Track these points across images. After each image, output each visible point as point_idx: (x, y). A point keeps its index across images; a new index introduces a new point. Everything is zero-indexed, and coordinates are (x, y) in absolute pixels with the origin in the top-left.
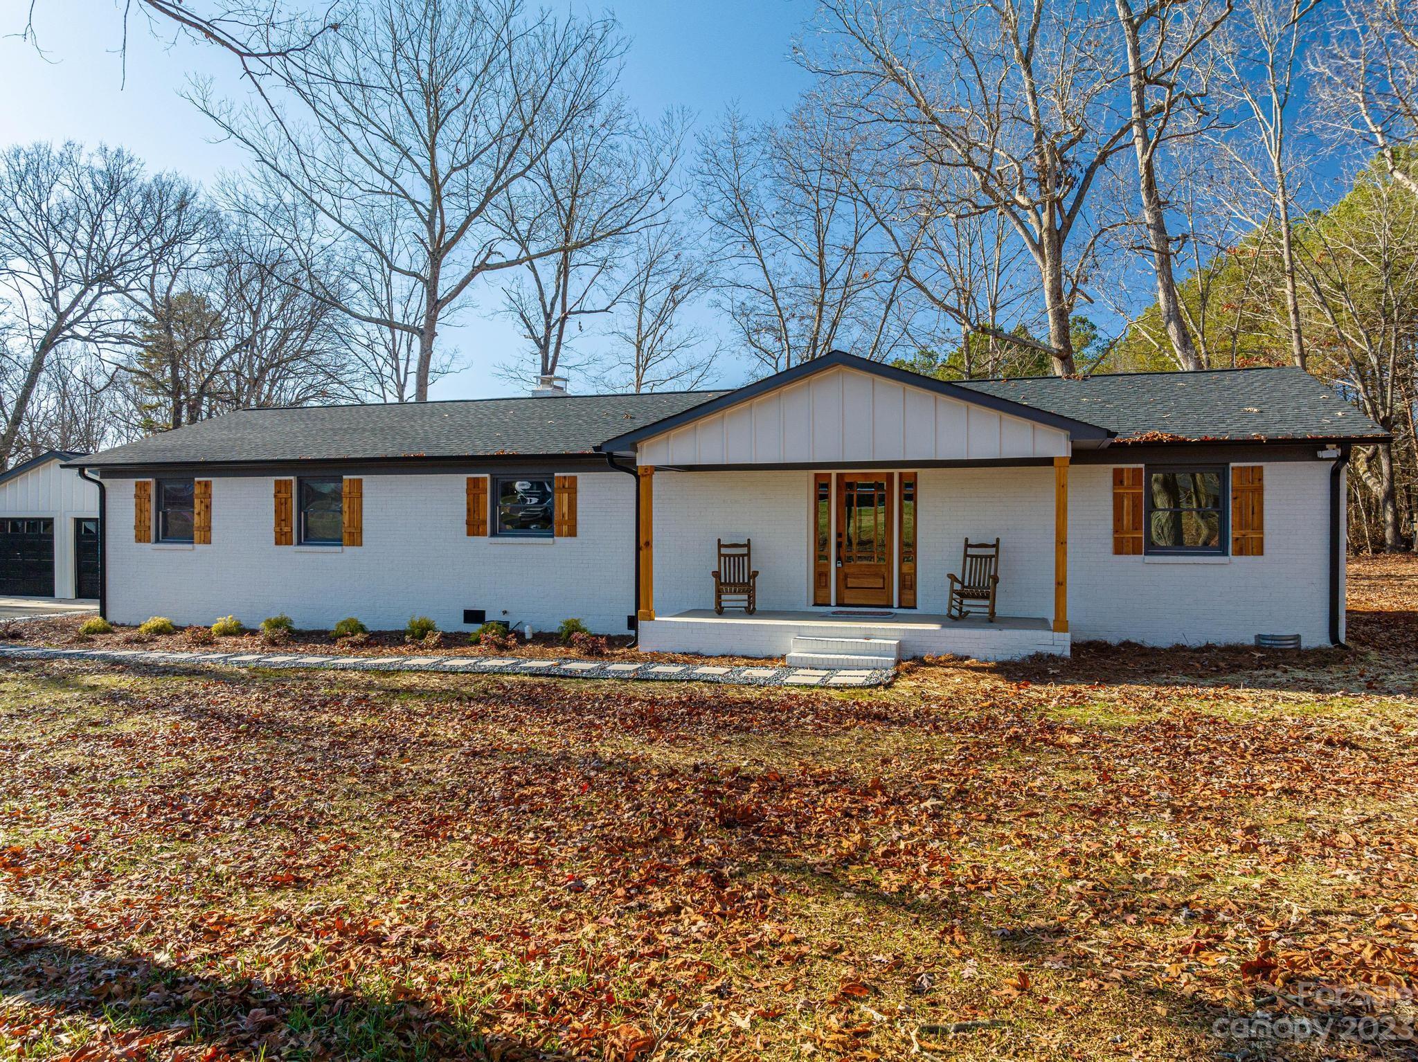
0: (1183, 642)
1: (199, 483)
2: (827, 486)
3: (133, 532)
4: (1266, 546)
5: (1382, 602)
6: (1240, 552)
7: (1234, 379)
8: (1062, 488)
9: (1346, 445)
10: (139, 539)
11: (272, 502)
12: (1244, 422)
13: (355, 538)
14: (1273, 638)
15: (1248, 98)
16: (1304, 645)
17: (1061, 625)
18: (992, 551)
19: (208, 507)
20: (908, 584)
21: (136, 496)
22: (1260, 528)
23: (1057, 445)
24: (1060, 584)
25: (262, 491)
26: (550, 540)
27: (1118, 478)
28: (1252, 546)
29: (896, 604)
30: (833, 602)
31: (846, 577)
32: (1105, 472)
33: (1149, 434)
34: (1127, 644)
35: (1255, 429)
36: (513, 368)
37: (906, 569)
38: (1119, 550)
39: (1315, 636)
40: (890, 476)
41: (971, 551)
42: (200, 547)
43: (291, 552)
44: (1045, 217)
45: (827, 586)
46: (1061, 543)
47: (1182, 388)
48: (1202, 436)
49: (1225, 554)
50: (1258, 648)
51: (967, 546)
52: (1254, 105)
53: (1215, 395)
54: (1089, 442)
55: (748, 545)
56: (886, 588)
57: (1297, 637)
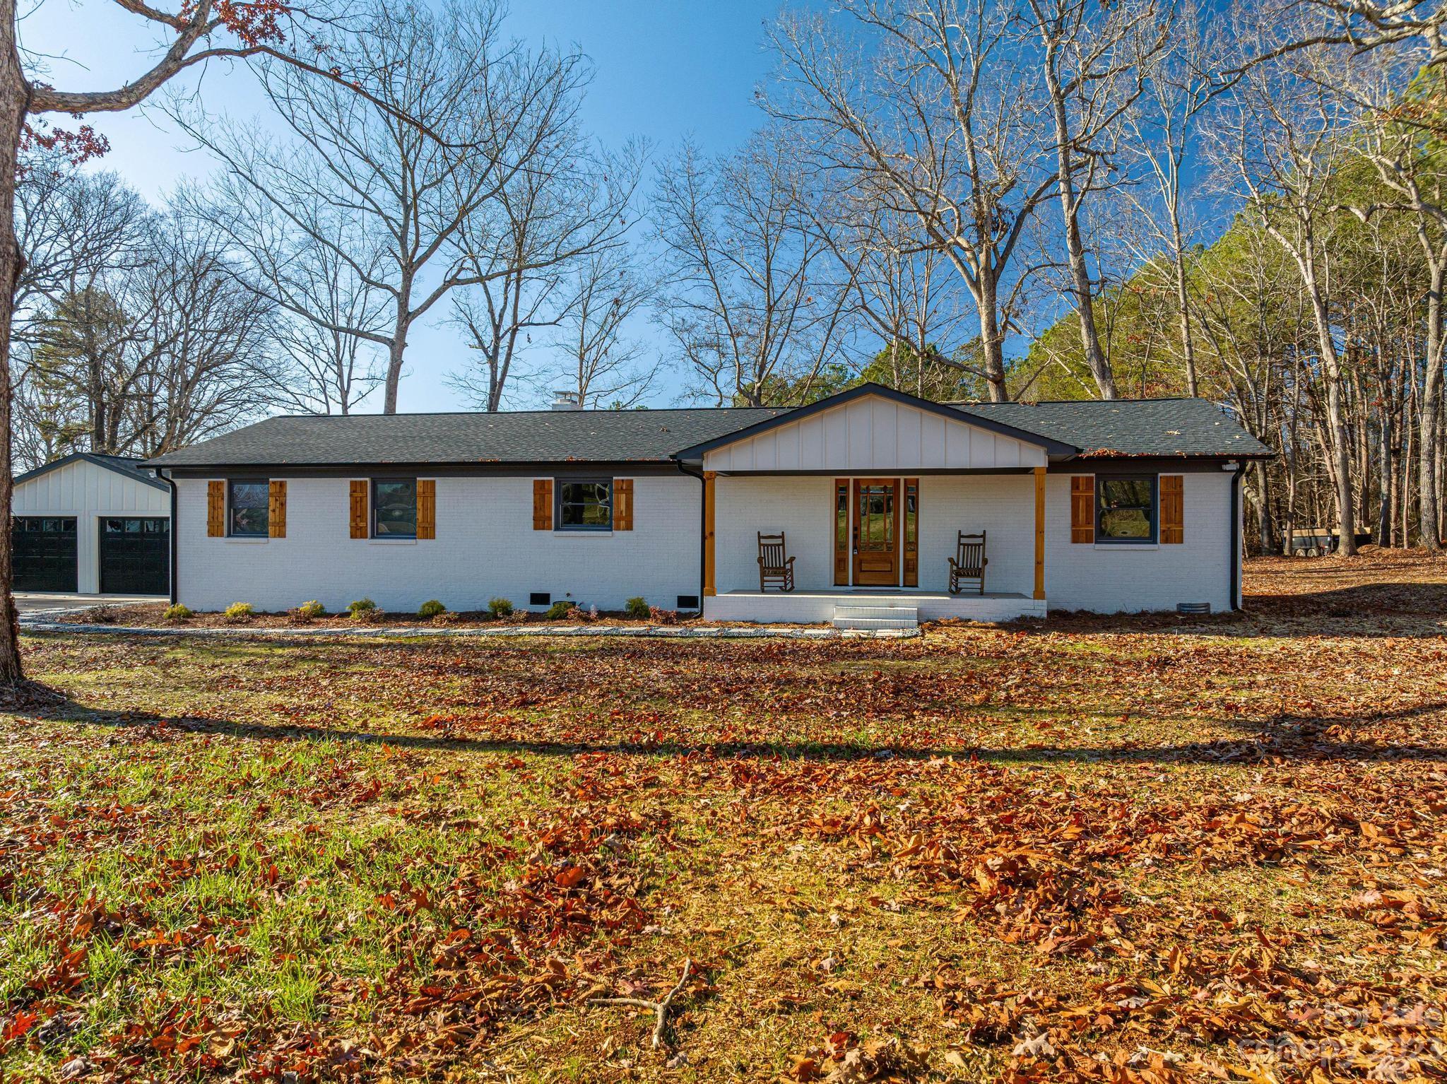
0: (1124, 610)
1: (274, 483)
2: (846, 489)
3: (206, 528)
4: (1185, 537)
5: (1263, 589)
6: (1166, 540)
7: (1155, 408)
8: (1040, 491)
9: (1242, 459)
10: (212, 533)
11: (348, 500)
12: (1169, 442)
13: (429, 532)
14: (1190, 605)
15: (1148, 154)
16: (1212, 611)
17: (1039, 594)
18: (980, 541)
19: (283, 505)
20: (911, 567)
21: (209, 495)
22: (1181, 523)
23: (1037, 458)
24: (1039, 563)
25: (338, 492)
26: (609, 533)
27: (1075, 485)
28: (1174, 536)
29: (901, 584)
30: (850, 583)
31: (861, 562)
32: (1065, 480)
33: (1099, 450)
34: (1082, 612)
35: (1177, 447)
36: (462, 377)
37: (909, 555)
38: (1076, 539)
39: (1220, 604)
40: (897, 482)
41: (963, 541)
42: (274, 541)
43: (367, 545)
44: (982, 257)
45: (845, 570)
46: (1040, 532)
47: (1116, 414)
48: (1140, 452)
49: (1155, 542)
50: (1179, 613)
51: (961, 536)
52: (1154, 162)
53: (1143, 420)
54: (1059, 456)
55: (782, 537)
56: (893, 571)
57: (1208, 605)
